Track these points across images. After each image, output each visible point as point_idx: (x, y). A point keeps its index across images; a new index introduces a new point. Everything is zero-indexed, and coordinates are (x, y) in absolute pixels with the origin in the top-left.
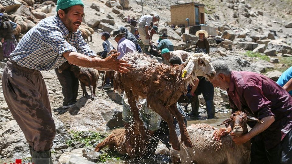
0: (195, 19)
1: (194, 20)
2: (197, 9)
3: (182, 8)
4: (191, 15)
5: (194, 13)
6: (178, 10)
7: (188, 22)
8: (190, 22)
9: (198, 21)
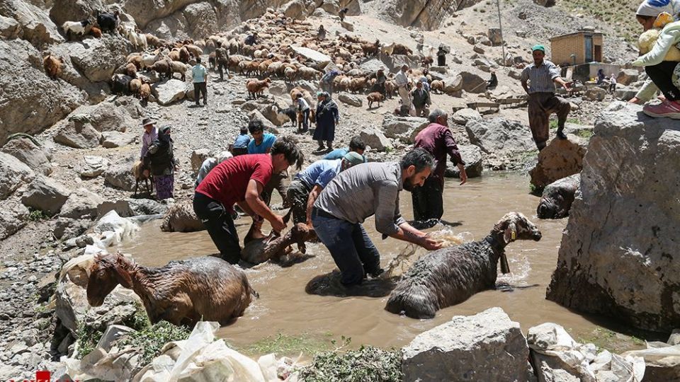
0: (584, 54)
1: (583, 56)
2: (589, 40)
3: (567, 41)
4: (580, 49)
5: (584, 46)
6: (562, 42)
7: (575, 59)
8: (577, 58)
9: (589, 57)
